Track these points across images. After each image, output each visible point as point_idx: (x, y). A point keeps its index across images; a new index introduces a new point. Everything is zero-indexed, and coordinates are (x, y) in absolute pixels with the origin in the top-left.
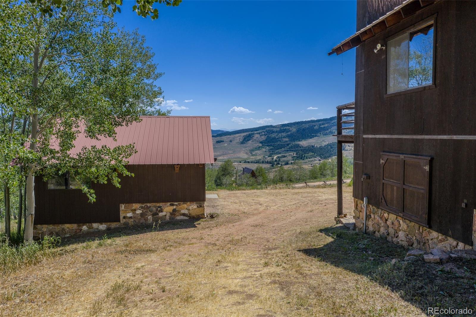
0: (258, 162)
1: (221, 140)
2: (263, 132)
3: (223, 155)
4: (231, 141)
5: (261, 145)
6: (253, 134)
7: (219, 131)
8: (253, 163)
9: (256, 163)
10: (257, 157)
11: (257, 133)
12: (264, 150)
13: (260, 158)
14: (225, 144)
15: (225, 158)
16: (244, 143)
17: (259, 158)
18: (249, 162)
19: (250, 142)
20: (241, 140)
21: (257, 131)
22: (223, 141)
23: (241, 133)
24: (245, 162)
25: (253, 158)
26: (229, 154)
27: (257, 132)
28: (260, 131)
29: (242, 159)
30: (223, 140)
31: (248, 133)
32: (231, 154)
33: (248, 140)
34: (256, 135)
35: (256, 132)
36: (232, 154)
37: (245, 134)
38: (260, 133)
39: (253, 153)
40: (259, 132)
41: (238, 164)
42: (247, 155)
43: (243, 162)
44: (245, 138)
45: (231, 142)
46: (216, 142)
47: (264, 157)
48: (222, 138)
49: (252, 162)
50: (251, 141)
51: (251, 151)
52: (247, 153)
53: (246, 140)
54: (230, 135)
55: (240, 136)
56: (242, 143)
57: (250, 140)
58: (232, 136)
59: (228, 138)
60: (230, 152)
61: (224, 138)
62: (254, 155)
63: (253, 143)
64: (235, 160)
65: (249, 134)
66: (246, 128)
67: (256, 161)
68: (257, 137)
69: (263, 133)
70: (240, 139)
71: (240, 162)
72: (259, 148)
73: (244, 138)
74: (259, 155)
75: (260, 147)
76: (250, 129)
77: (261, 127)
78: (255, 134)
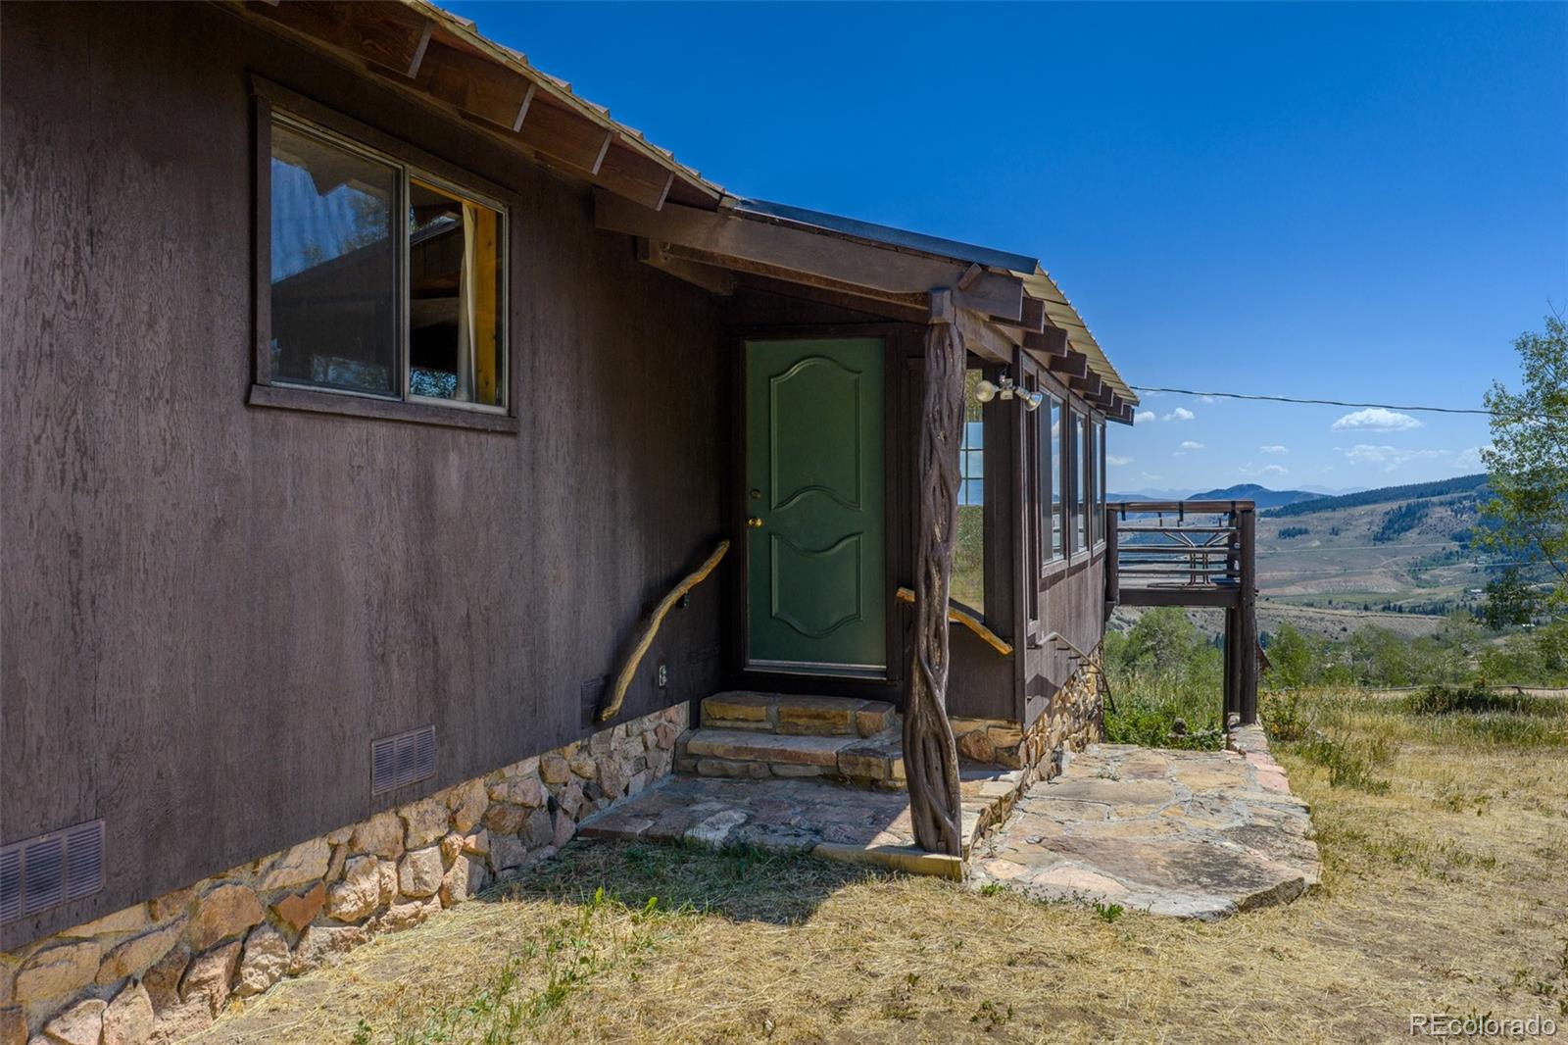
0: (1437, 610)
1: (1297, 526)
2: (1465, 498)
3: (1305, 579)
4: (1335, 532)
5: (1455, 546)
6: (1425, 505)
7: (1295, 494)
8: (1420, 613)
9: (1433, 612)
10: (1437, 590)
11: (1441, 504)
12: (1468, 565)
13: (1451, 594)
14: (1311, 540)
15: (1311, 591)
16: (1389, 539)
17: (1442, 594)
18: (1401, 610)
19: (1412, 535)
20: (1374, 528)
21: (1441, 493)
22: (1306, 532)
23: (1375, 502)
24: (1384, 609)
25: (1421, 595)
26: (1327, 576)
27: (1442, 498)
28: (1456, 495)
29: (1376, 597)
30: (1304, 527)
31: (1404, 503)
32: (1334, 576)
33: (1405, 530)
34: (1438, 509)
35: (1435, 499)
36: (1340, 579)
37: (1394, 505)
38: (1451, 503)
39: (1424, 577)
40: (1448, 497)
41: (1355, 613)
42: (1396, 583)
43: (1377, 608)
44: (1390, 521)
45: (1337, 534)
46: (1277, 533)
47: (1465, 591)
48: (1302, 518)
49: (1413, 610)
50: (1417, 530)
51: (1416, 569)
52: (1397, 576)
53: (1396, 526)
54: (1334, 510)
55: (1372, 513)
56: (1380, 538)
57: (1411, 527)
58: (1341, 514)
59: (1327, 519)
60: (1332, 570)
61: (1310, 520)
62: (1427, 582)
63: (1423, 537)
64: (1348, 598)
65: (1409, 505)
66: (1398, 485)
67: (1430, 608)
68: (1441, 519)
69: (1466, 503)
70: (1371, 523)
71: (1366, 608)
72: (1448, 558)
73: (1386, 519)
74: (1449, 583)
75: (1451, 553)
76: (1414, 487)
77: (1458, 479)
78: (1434, 504)
